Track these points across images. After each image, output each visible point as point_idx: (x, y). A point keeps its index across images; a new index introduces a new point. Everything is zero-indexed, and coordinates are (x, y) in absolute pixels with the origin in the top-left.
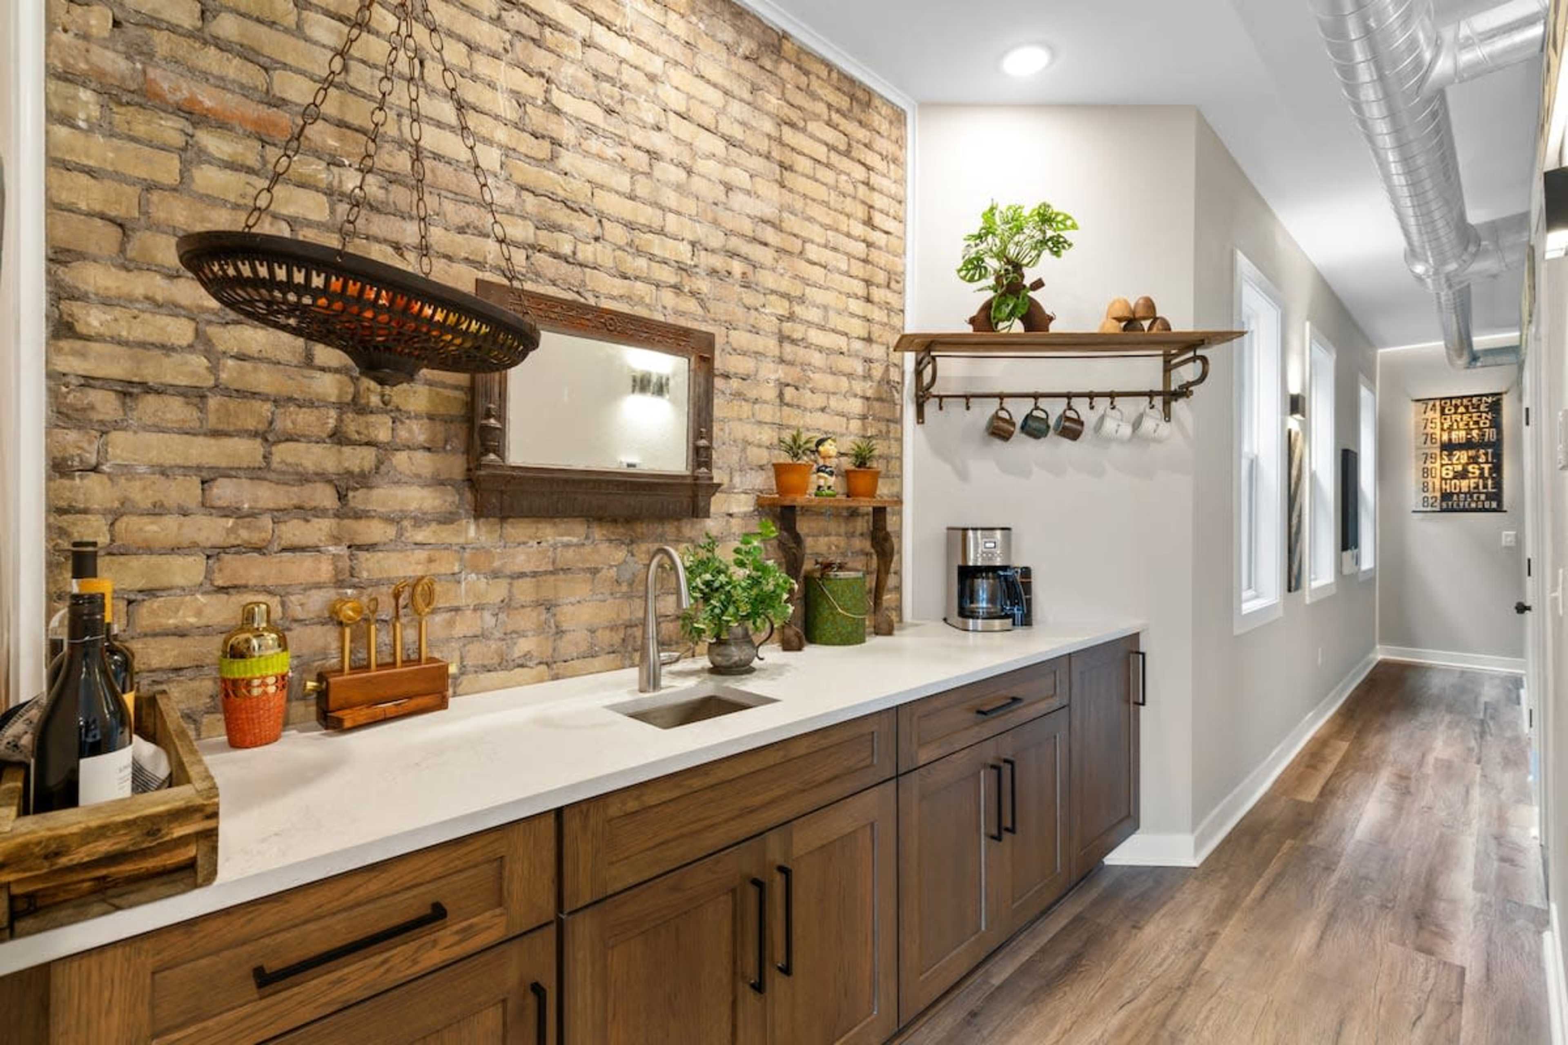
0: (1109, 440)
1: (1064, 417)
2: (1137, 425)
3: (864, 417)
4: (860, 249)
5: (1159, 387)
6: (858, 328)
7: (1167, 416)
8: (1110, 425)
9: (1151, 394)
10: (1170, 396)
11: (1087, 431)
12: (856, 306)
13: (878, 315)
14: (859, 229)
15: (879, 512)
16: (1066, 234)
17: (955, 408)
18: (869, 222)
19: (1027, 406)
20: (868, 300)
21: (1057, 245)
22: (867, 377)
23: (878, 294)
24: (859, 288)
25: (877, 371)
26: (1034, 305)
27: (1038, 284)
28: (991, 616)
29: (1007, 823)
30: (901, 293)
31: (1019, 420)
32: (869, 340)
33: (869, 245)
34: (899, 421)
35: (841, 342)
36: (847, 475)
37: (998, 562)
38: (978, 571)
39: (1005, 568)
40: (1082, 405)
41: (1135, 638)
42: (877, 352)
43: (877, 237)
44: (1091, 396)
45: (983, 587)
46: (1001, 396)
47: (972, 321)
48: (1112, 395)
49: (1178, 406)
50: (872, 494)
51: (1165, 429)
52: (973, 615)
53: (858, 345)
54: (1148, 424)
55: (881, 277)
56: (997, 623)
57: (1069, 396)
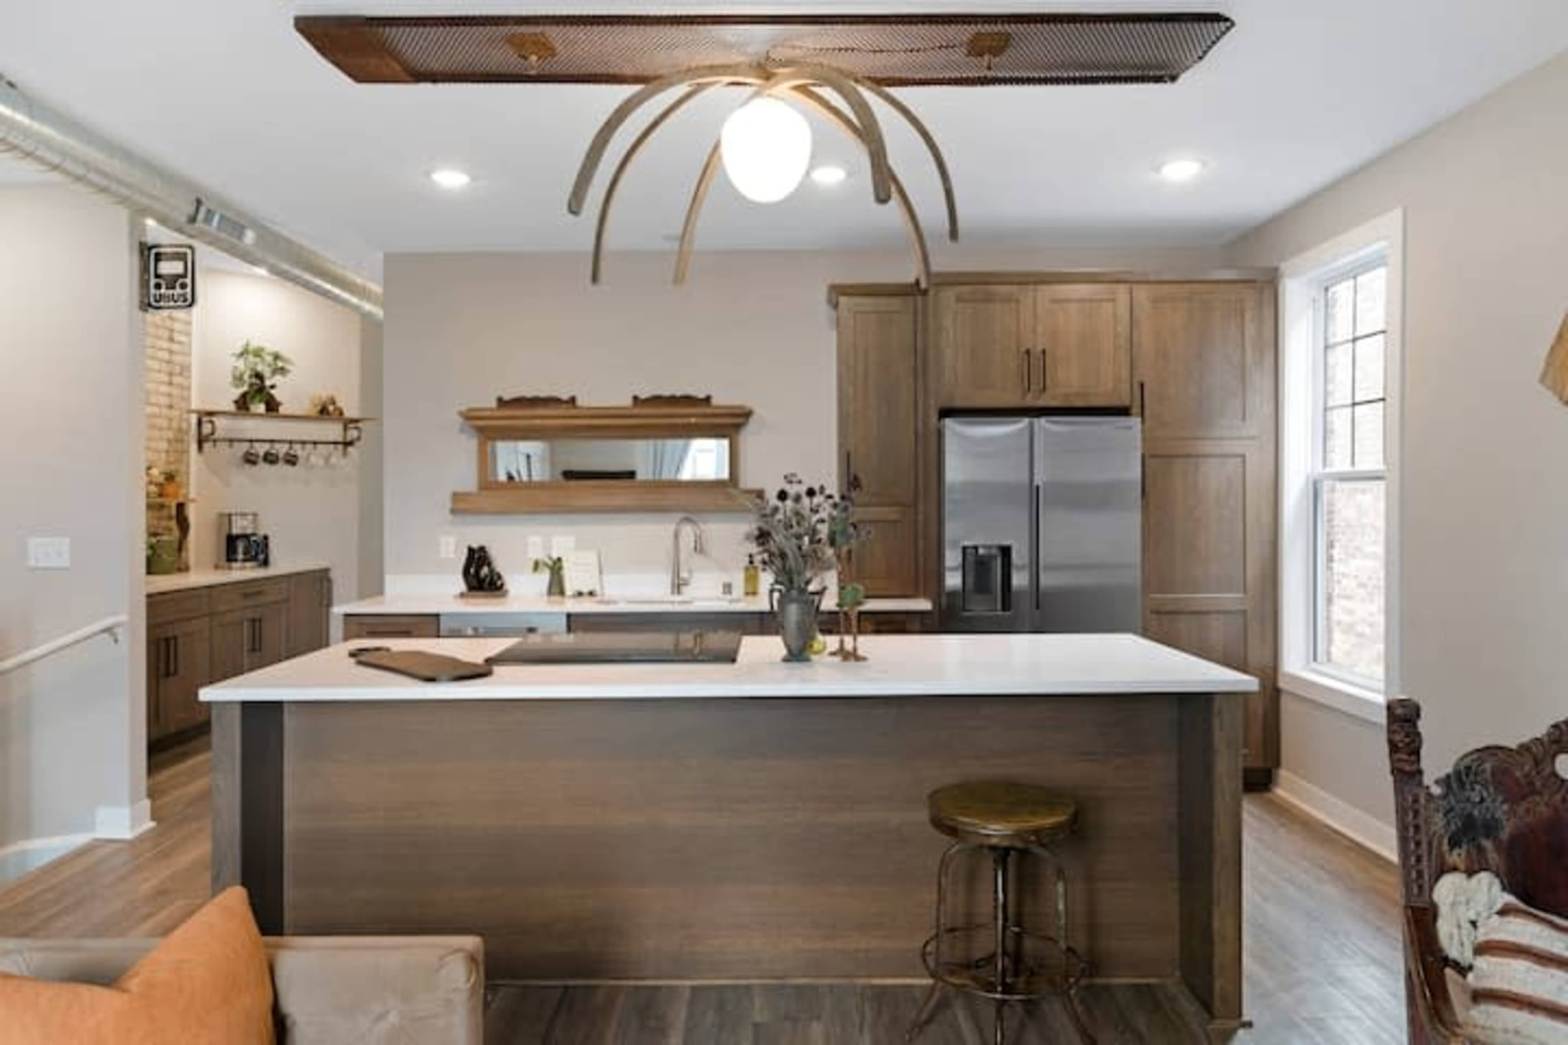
0: (313, 467)
1: (287, 454)
2: (327, 459)
3: (167, 452)
4: (165, 355)
5: (340, 439)
6: (164, 400)
7: (345, 454)
8: (313, 459)
9: (335, 443)
10: (347, 444)
11: (301, 461)
12: (164, 389)
13: (175, 391)
14: (165, 345)
15: (181, 507)
16: (288, 367)
17: (223, 447)
18: (171, 340)
19: (266, 447)
20: (170, 384)
21: (282, 371)
22: (169, 428)
23: (177, 380)
24: (166, 378)
25: (175, 425)
26: (272, 397)
27: (273, 387)
28: (245, 560)
29: (257, 646)
30: (189, 377)
31: (262, 454)
32: (170, 407)
33: (171, 352)
34: (187, 452)
35: (156, 410)
36: (160, 485)
37: (249, 531)
38: (238, 537)
39: (254, 534)
40: (297, 447)
41: (326, 571)
42: (175, 413)
43: (175, 347)
44: (303, 443)
45: (241, 546)
46: (251, 441)
47: (236, 402)
48: (315, 443)
49: (350, 449)
50: (176, 496)
51: (343, 462)
52: (236, 560)
53: (165, 411)
54: (333, 460)
55: (177, 369)
56: (248, 564)
57: (291, 442)
